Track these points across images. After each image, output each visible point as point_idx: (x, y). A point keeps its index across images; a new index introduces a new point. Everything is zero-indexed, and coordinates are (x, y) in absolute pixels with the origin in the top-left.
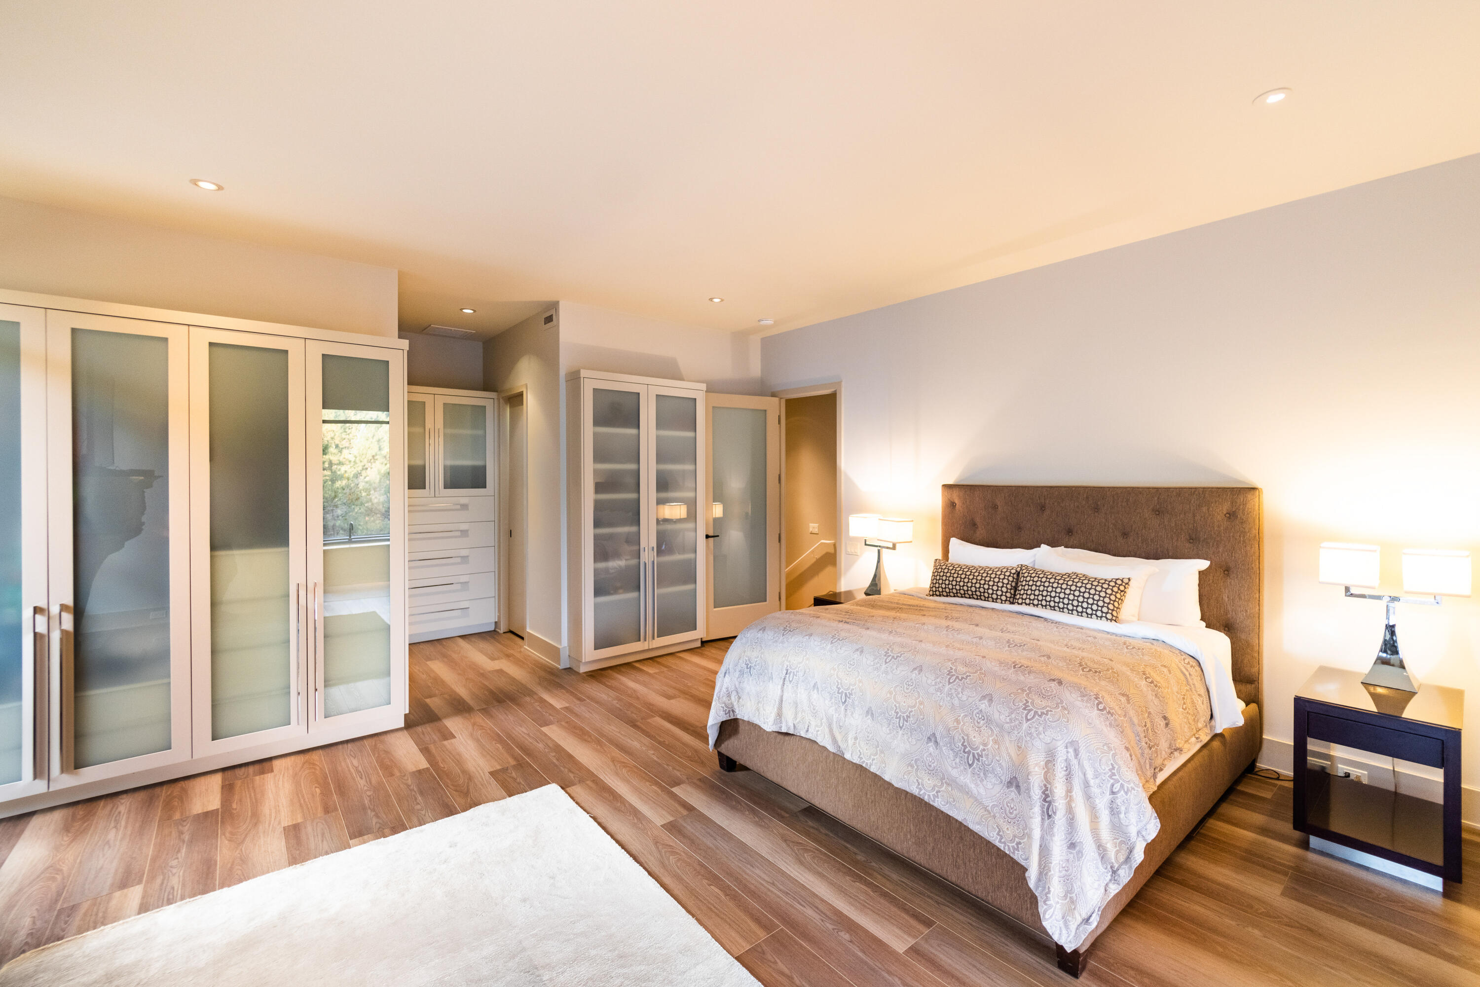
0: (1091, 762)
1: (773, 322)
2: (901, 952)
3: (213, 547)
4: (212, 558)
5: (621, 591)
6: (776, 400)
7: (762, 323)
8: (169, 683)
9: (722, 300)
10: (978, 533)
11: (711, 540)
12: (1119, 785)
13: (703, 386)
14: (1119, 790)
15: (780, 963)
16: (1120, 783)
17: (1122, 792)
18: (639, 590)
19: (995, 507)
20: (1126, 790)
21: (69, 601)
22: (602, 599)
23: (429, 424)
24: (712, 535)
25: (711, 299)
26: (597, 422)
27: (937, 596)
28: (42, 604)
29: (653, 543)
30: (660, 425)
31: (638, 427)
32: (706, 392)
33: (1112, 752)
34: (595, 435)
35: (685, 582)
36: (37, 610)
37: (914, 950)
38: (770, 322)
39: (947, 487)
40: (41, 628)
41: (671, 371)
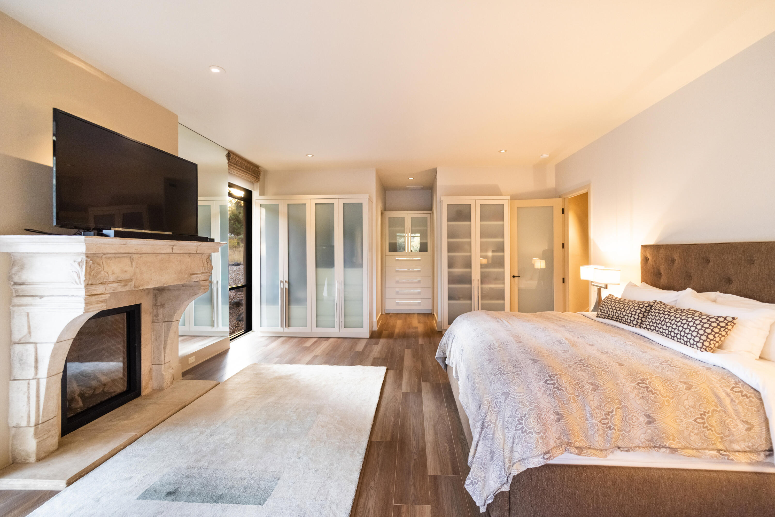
0: (512, 407)
1: (548, 156)
2: (429, 474)
3: (316, 267)
4: (316, 270)
5: (462, 299)
6: (561, 199)
7: (541, 157)
8: (306, 307)
9: (506, 151)
10: (662, 280)
11: (516, 278)
12: (521, 426)
13: (509, 197)
14: (519, 429)
15: (381, 451)
16: (522, 426)
17: (520, 431)
18: (471, 300)
19: (673, 260)
20: (523, 431)
21: (287, 280)
22: (452, 302)
23: (406, 226)
24: (517, 276)
25: (500, 152)
26: (449, 220)
27: (600, 317)
28: (282, 280)
29: (479, 277)
30: (482, 219)
31: (470, 221)
32: (510, 200)
33: (530, 408)
34: (448, 226)
35: (498, 299)
36: (281, 281)
37: (435, 478)
38: (546, 156)
39: (644, 247)
40: (282, 287)
41: (495, 191)
